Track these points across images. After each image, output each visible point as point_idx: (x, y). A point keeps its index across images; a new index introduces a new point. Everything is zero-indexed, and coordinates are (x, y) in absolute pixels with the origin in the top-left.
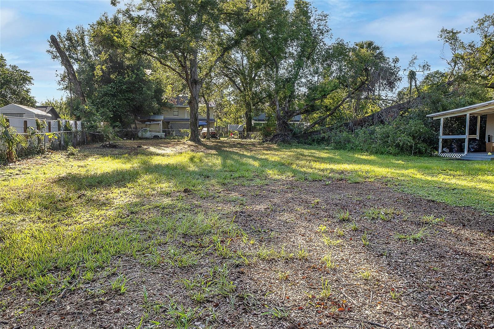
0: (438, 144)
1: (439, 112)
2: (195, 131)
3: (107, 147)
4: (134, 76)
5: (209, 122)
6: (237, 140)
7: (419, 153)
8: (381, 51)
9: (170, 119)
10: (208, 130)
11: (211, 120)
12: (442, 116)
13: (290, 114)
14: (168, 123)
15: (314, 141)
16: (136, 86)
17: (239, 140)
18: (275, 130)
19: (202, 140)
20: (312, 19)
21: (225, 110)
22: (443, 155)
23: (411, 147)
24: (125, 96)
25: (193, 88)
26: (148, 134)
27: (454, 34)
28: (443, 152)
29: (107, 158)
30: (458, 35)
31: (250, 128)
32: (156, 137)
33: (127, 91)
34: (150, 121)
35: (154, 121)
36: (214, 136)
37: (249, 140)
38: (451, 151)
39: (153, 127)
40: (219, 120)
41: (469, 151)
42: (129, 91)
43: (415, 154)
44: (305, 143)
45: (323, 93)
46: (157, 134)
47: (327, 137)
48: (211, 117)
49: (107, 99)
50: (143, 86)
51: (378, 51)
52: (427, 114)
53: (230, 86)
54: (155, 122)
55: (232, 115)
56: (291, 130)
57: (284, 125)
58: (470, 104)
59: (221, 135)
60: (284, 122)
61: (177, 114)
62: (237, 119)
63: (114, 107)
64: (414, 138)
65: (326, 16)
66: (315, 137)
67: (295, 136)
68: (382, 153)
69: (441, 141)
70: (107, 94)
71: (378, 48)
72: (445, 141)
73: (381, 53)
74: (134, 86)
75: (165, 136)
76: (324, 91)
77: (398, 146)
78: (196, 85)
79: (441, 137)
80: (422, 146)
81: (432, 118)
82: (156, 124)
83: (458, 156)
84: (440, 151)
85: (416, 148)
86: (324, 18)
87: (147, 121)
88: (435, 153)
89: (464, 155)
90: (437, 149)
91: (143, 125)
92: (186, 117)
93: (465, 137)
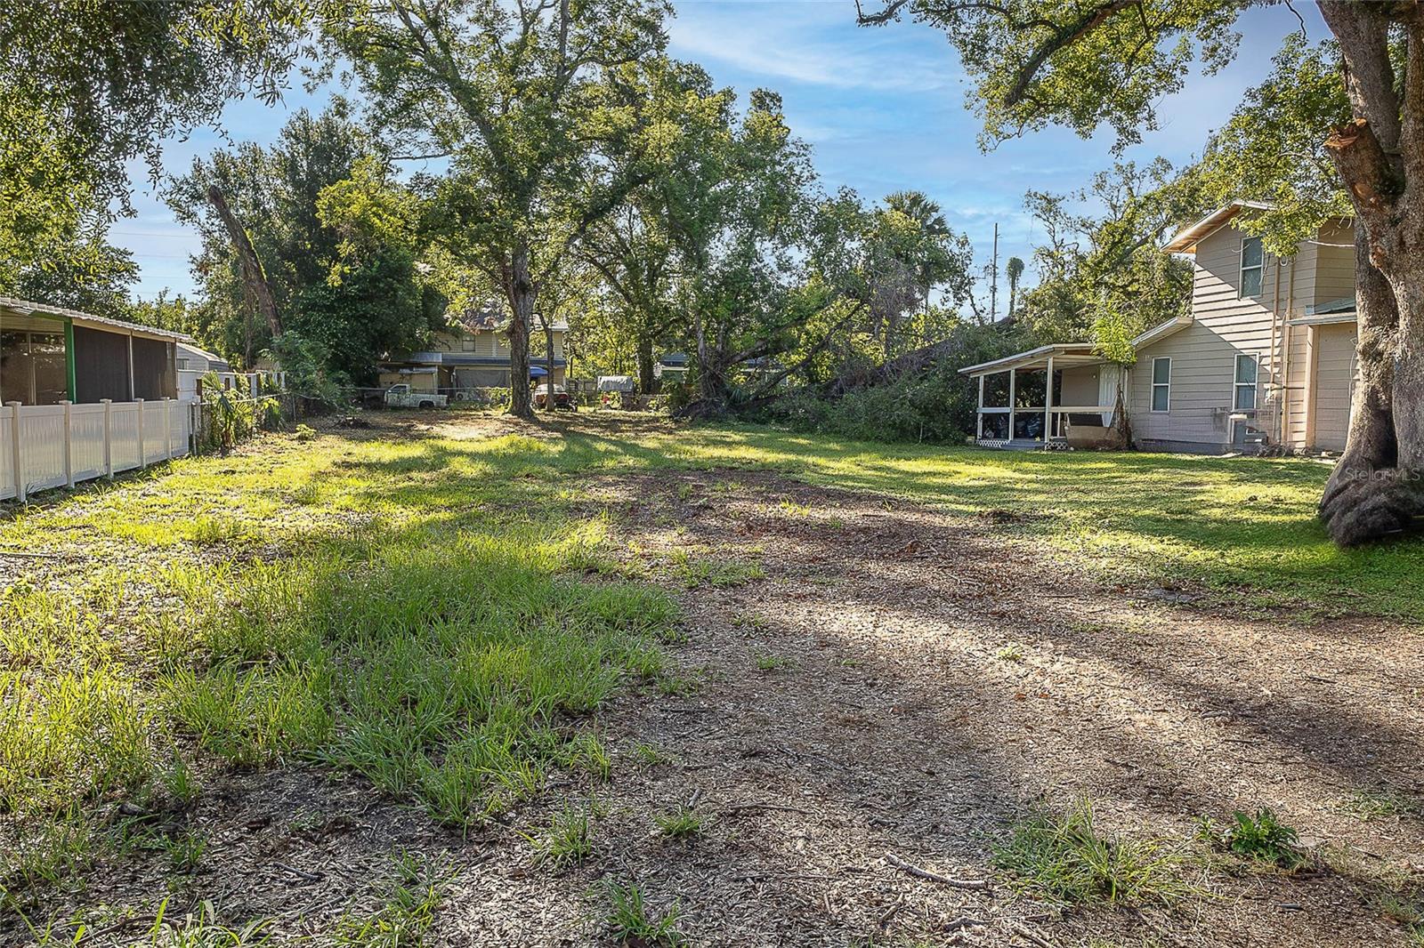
0: (976, 422)
1: (974, 365)
2: (521, 394)
3: (349, 425)
4: (377, 263)
5: (552, 368)
6: (616, 412)
7: (934, 439)
9: (453, 360)
10: (551, 389)
11: (559, 363)
12: (980, 372)
13: (726, 359)
14: (451, 369)
16: (382, 285)
17: (623, 412)
18: (697, 392)
19: (537, 412)
21: (591, 339)
22: (983, 443)
23: (918, 427)
25: (517, 301)
26: (407, 400)
27: (1049, 202)
28: (984, 437)
29: (376, 443)
30: (1059, 204)
31: (650, 385)
32: (427, 405)
33: (361, 299)
34: (411, 366)
35: (419, 365)
36: (562, 402)
37: (644, 413)
38: (997, 436)
39: (418, 382)
40: (576, 361)
41: (1016, 436)
42: (365, 297)
43: (926, 440)
44: (754, 420)
46: (427, 397)
48: (558, 355)
49: (316, 316)
50: (396, 285)
51: (935, 215)
52: (959, 367)
53: (603, 282)
54: (422, 370)
55: (607, 353)
56: (728, 394)
57: (716, 382)
58: (1026, 351)
59: (580, 402)
60: (714, 374)
61: (471, 348)
62: (621, 361)
63: (334, 335)
64: (925, 412)
67: (735, 404)
69: (980, 416)
70: (315, 305)
71: (934, 209)
72: (987, 417)
74: (375, 287)
75: (448, 402)
78: (524, 293)
79: (983, 410)
80: (938, 427)
81: (966, 374)
82: (426, 373)
83: (998, 443)
84: (979, 434)
85: (928, 430)
86: (802, 152)
87: (403, 368)
88: (970, 439)
89: (1007, 442)
90: (973, 432)
91: (395, 377)
92: (494, 355)
93: (1009, 410)
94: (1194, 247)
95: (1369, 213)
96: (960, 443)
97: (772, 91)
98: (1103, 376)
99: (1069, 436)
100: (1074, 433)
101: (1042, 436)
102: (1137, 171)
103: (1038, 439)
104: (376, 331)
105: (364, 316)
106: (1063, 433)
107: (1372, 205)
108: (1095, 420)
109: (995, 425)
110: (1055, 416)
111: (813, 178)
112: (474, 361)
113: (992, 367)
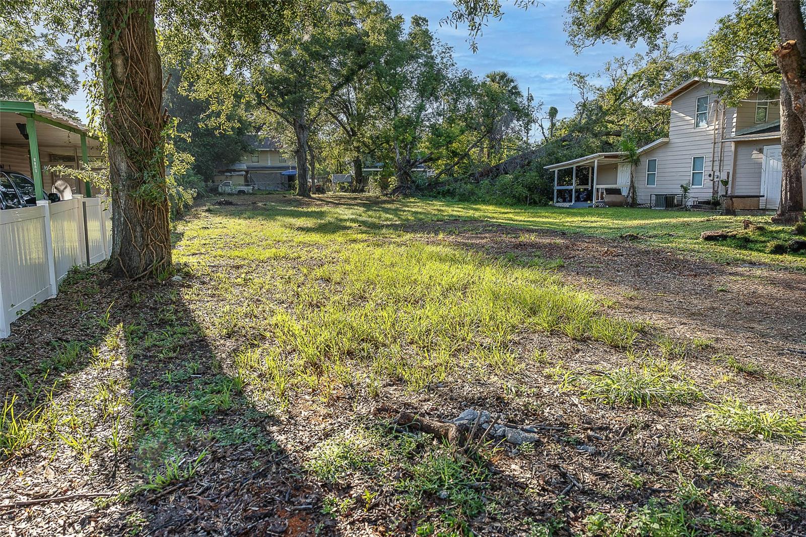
0: (553, 194)
1: (553, 164)
3: (223, 204)
7: (534, 203)
8: (515, 83)
9: (249, 168)
10: (314, 182)
12: (555, 168)
13: (412, 163)
14: (247, 172)
15: (439, 193)
18: (394, 182)
20: (434, 53)
22: (558, 205)
23: (526, 197)
24: (203, 141)
26: (231, 190)
27: (582, 77)
28: (558, 202)
30: (586, 79)
31: (361, 179)
32: (241, 192)
33: (205, 135)
34: (230, 171)
35: (235, 171)
36: (319, 189)
38: (564, 201)
39: (235, 180)
41: (575, 201)
43: (530, 204)
44: (430, 196)
45: (448, 139)
46: (242, 188)
47: (452, 189)
51: (512, 84)
52: (544, 165)
54: (237, 173)
56: (414, 182)
57: (406, 176)
58: (581, 157)
60: (405, 172)
61: (256, 160)
64: (530, 189)
65: (450, 49)
66: (440, 189)
67: (419, 188)
68: (501, 204)
69: (555, 191)
71: (512, 81)
72: (559, 191)
73: (515, 87)
76: (450, 137)
77: (514, 197)
78: (303, 130)
79: (556, 188)
80: (536, 197)
81: (548, 169)
82: (238, 175)
83: (567, 205)
84: (555, 200)
85: (531, 199)
87: (227, 172)
88: (551, 203)
89: (572, 204)
90: (552, 199)
91: (223, 178)
92: (269, 164)
93: (572, 187)
94: (670, 102)
95: (794, 87)
96: (546, 205)
97: (423, 16)
98: (620, 169)
99: (606, 200)
100: (608, 198)
101: (592, 200)
102: (626, 61)
103: (589, 202)
104: (215, 152)
105: (207, 145)
106: (602, 198)
107: (795, 83)
108: (617, 192)
109: (564, 196)
110: (598, 189)
111: (453, 65)
112: (258, 168)
113: (563, 166)
